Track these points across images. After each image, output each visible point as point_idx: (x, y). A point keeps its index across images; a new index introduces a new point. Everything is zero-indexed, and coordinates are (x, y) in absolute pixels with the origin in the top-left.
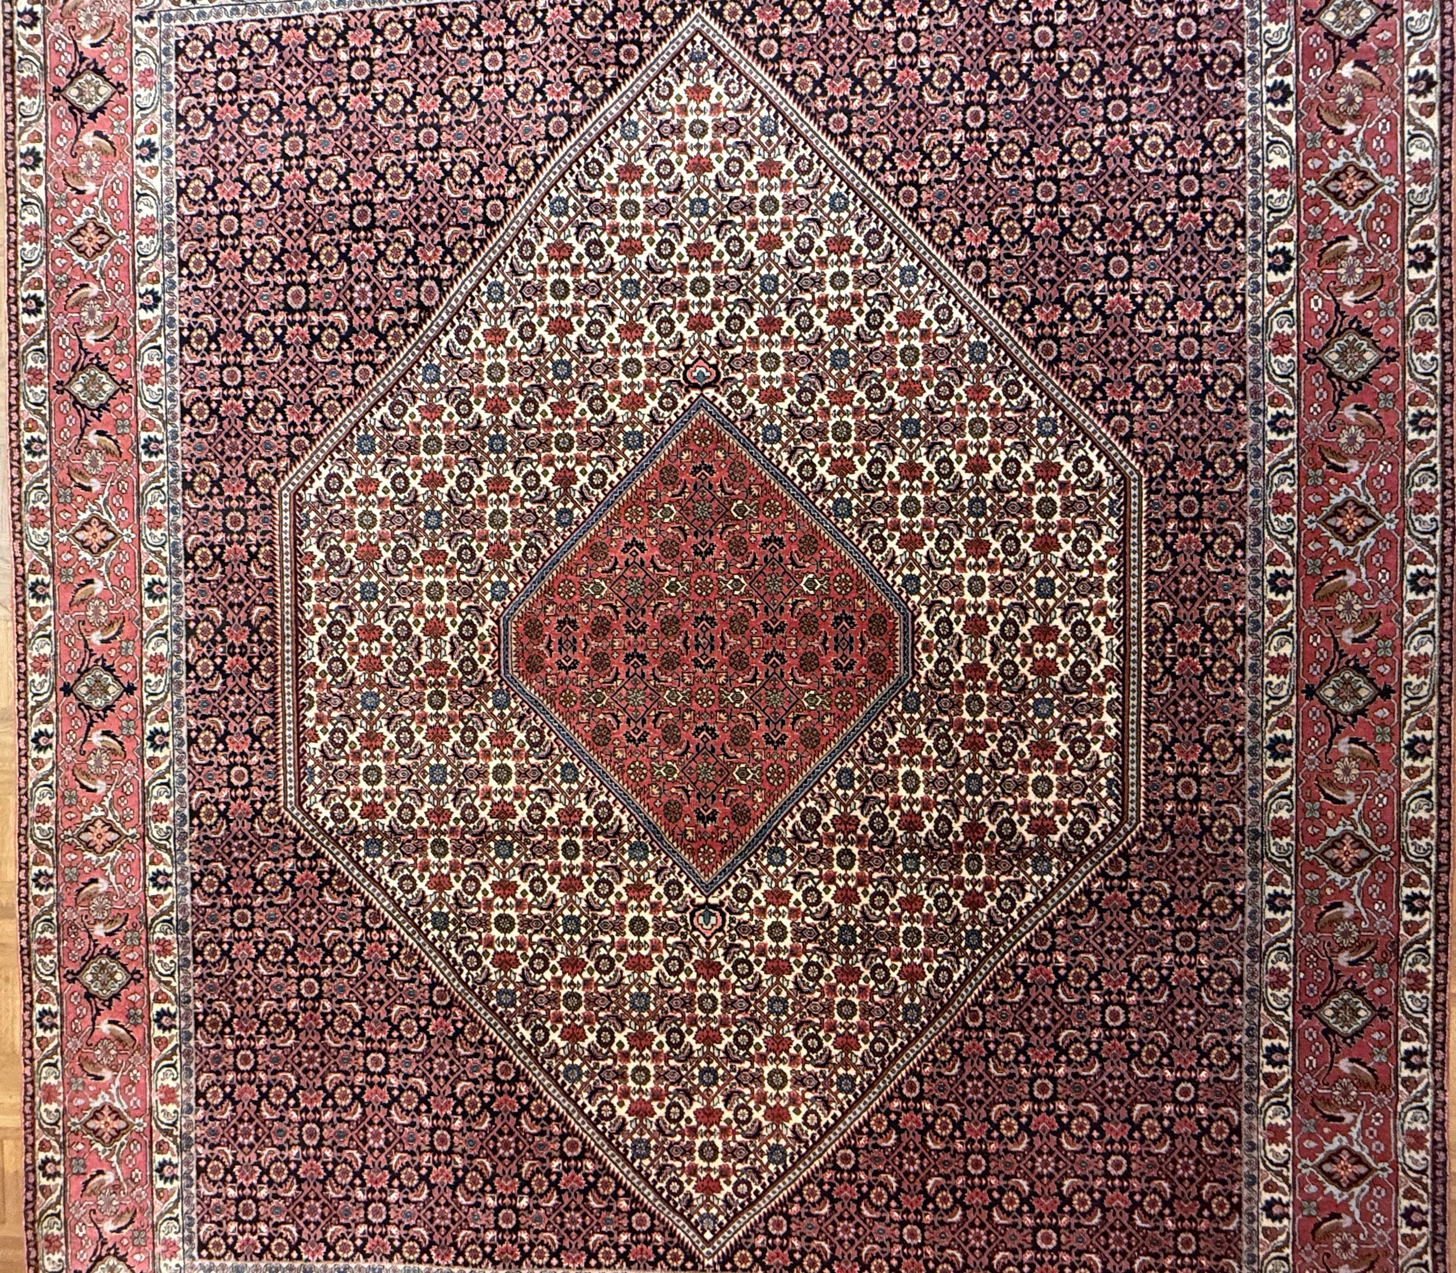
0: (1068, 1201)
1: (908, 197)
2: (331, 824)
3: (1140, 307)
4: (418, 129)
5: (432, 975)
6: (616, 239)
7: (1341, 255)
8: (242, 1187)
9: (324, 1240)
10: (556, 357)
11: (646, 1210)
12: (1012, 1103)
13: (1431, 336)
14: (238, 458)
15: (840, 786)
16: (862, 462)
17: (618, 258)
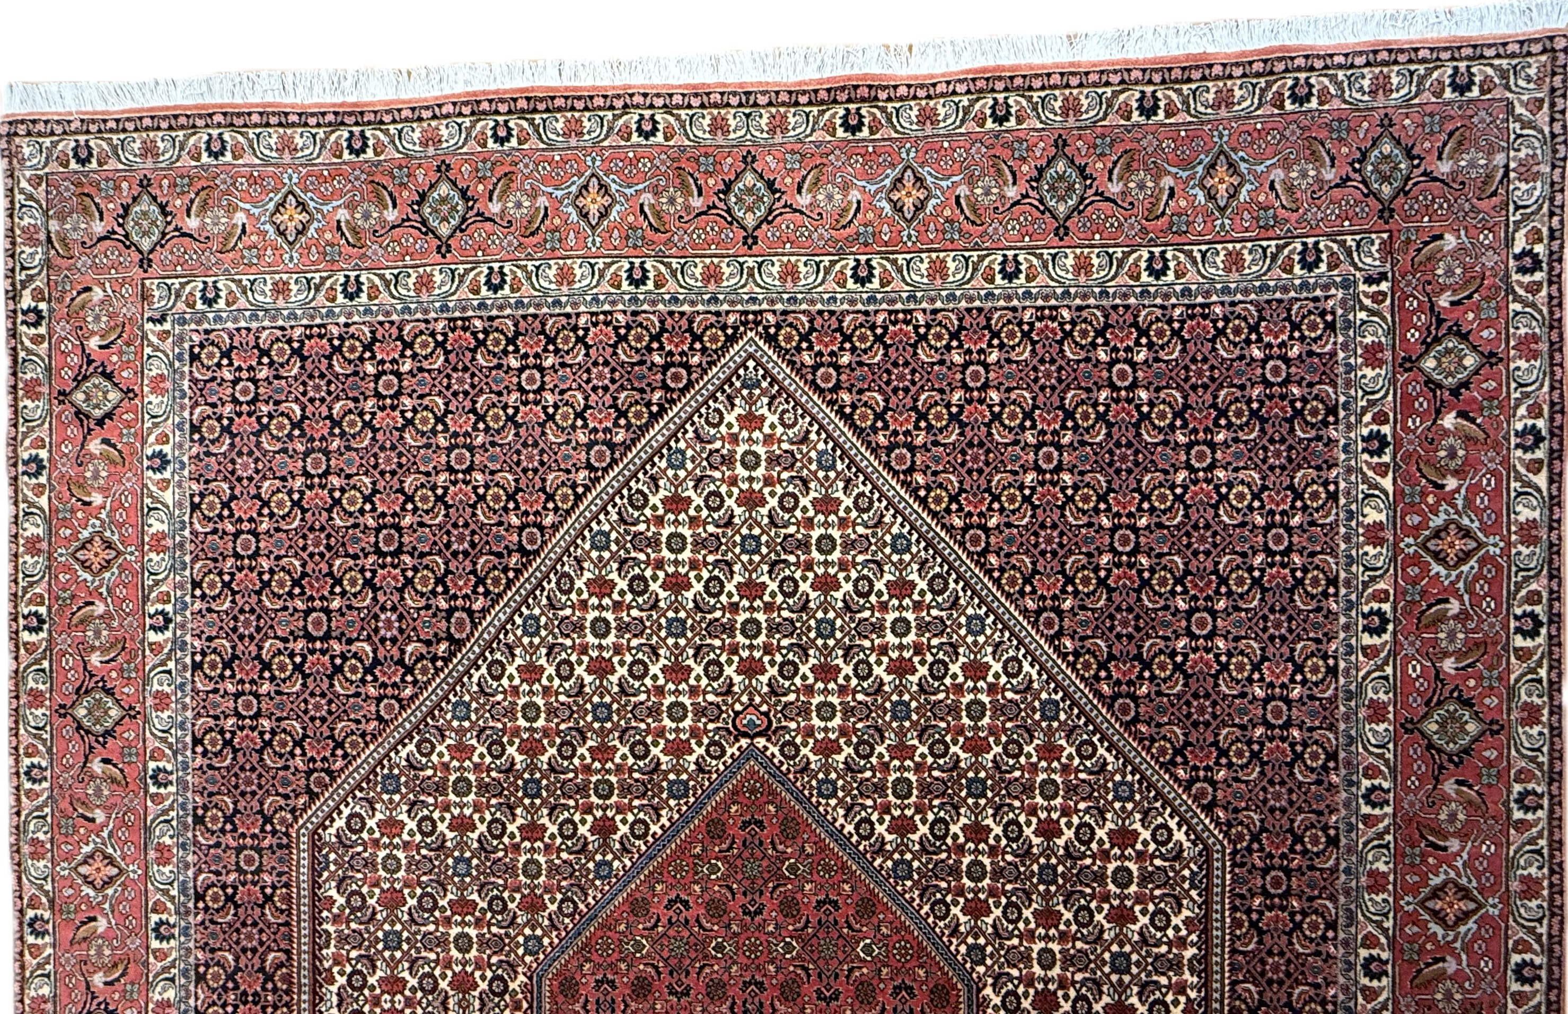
1: (975, 541)
3: (1225, 667)
4: (450, 449)
6: (661, 574)
7: (1442, 618)
10: (596, 699)
13: (1539, 709)
14: (254, 793)
16: (924, 821)
17: (663, 594)
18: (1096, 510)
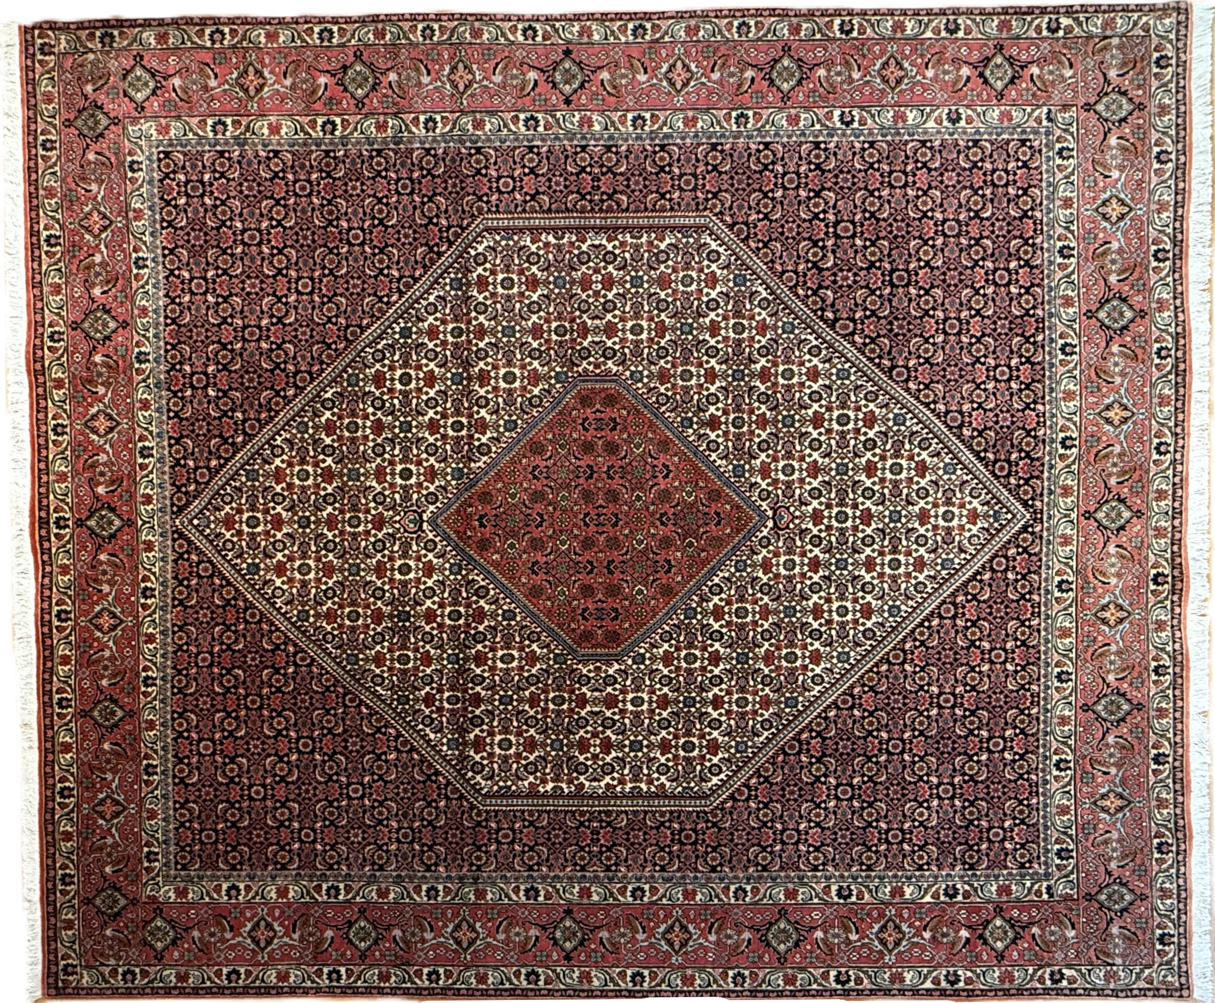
0: (232, 761)
1: (896, 657)
2: (473, 253)
3: (818, 806)
4: (959, 319)
5: (368, 326)
6: (877, 459)
7: (847, 930)
8: (211, 185)
9: (177, 246)
10: (797, 417)
11: (211, 479)
12: (295, 725)
13: (794, 984)
14: (732, 185)
15: (504, 611)
16: (721, 626)
17: (864, 460)
18: (914, 730)
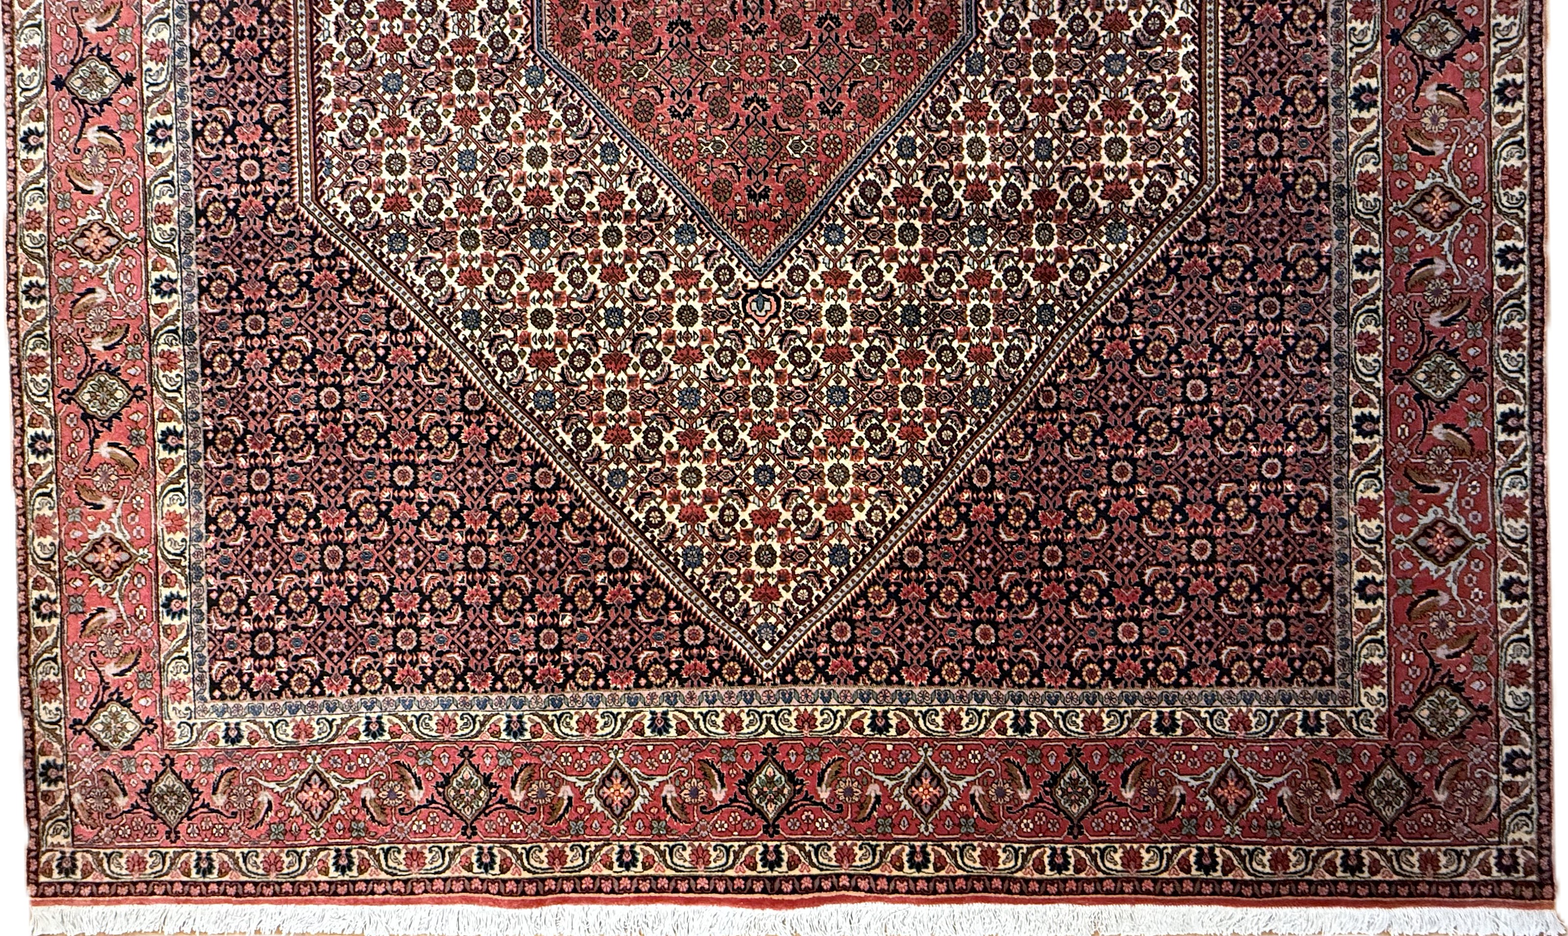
0: (1150, 591)
2: (351, 219)
5: (463, 378)
8: (258, 619)
9: (349, 672)
11: (699, 622)
12: (1089, 489)
15: (901, 155)
